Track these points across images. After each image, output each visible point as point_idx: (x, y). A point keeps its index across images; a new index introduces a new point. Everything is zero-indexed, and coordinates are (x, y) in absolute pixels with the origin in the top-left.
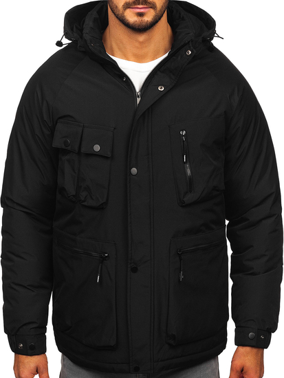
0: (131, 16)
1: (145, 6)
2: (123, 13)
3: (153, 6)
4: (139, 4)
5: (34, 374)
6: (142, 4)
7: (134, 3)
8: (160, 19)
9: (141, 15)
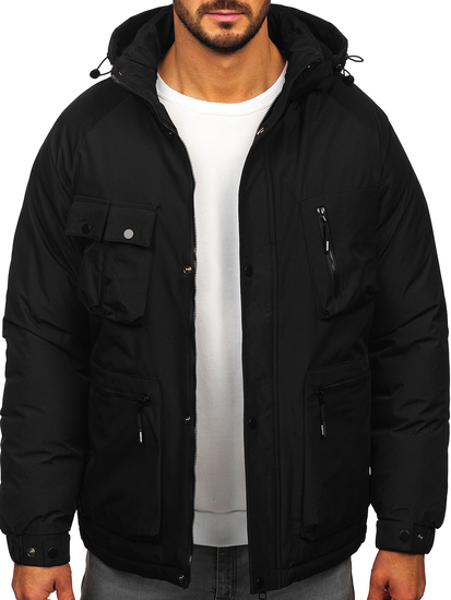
0: (211, 28)
1: (233, 11)
2: (199, 23)
3: (246, 11)
4: (223, 8)
5: (50, 592)
6: (228, 8)
7: (216, 6)
8: (257, 31)
9: (226, 26)
